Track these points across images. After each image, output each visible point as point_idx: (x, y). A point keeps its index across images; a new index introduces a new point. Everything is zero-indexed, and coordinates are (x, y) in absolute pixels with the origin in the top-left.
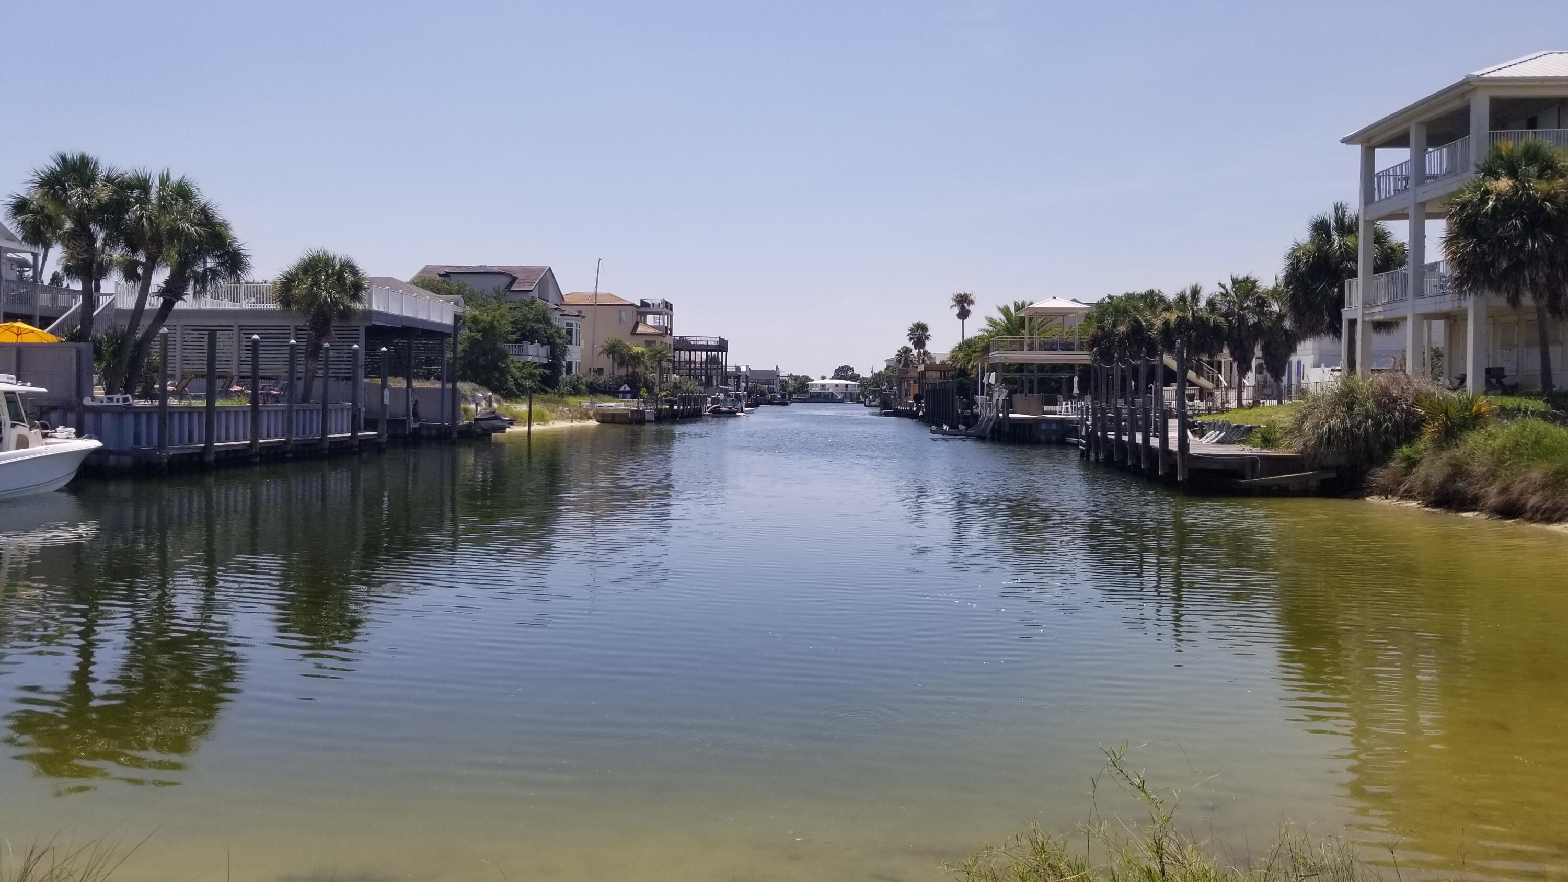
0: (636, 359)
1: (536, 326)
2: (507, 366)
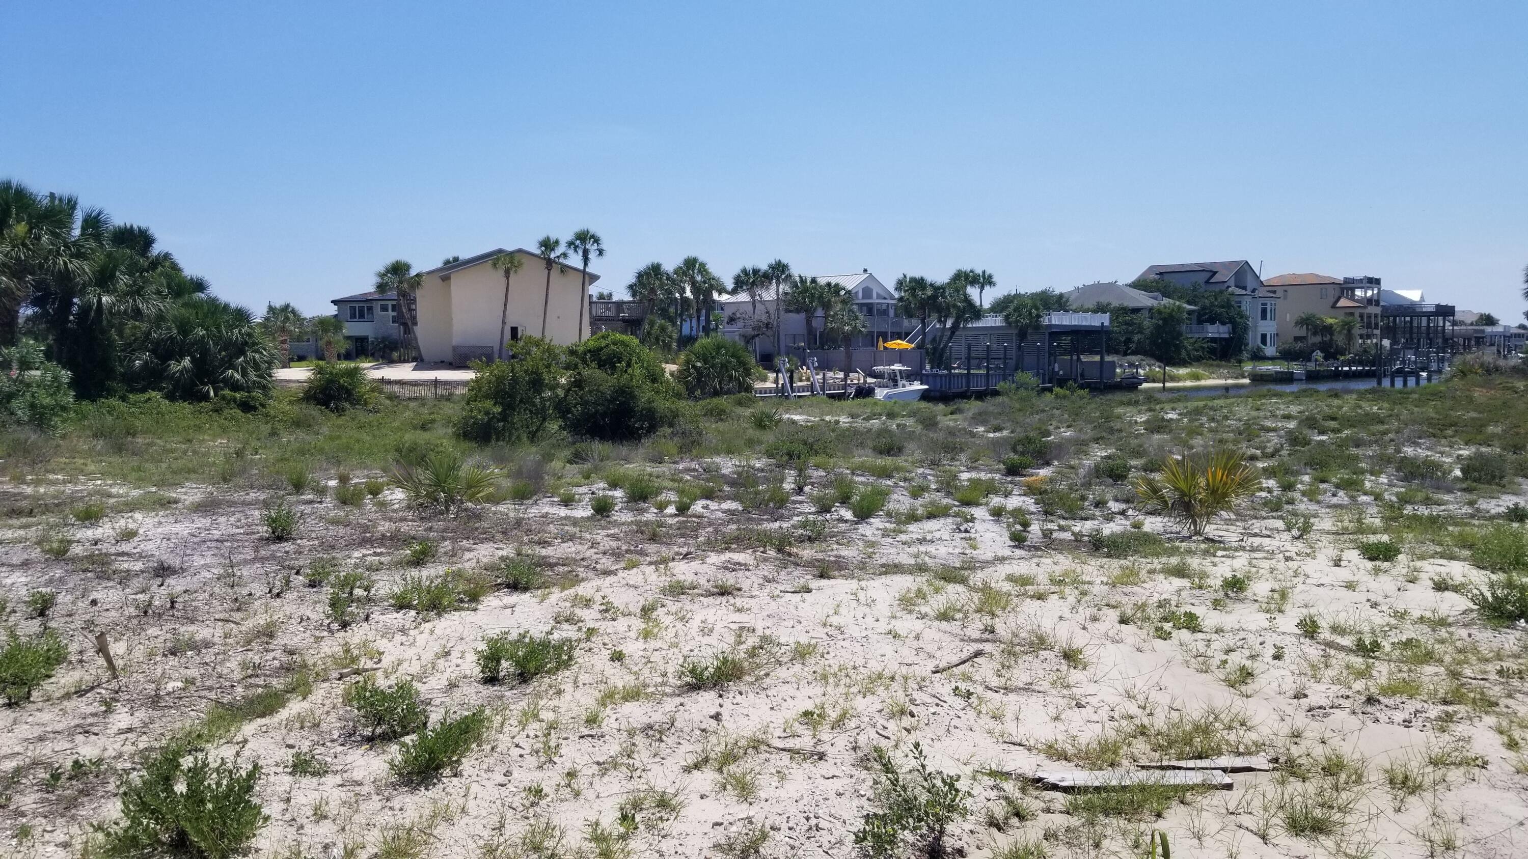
0: (1329, 329)
1: (1219, 310)
2: (1182, 342)
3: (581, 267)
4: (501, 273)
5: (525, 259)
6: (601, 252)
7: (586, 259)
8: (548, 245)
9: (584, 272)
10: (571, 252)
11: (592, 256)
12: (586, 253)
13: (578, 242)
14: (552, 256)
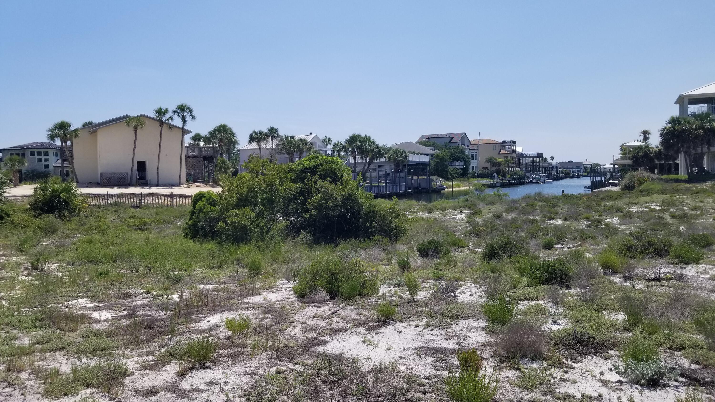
0: (499, 164)
2: (448, 170)
3: (181, 126)
5: (146, 121)
6: (193, 118)
7: (184, 122)
8: (161, 112)
9: (183, 129)
10: (176, 116)
11: (188, 118)
12: (183, 118)
13: (179, 111)
14: (164, 119)
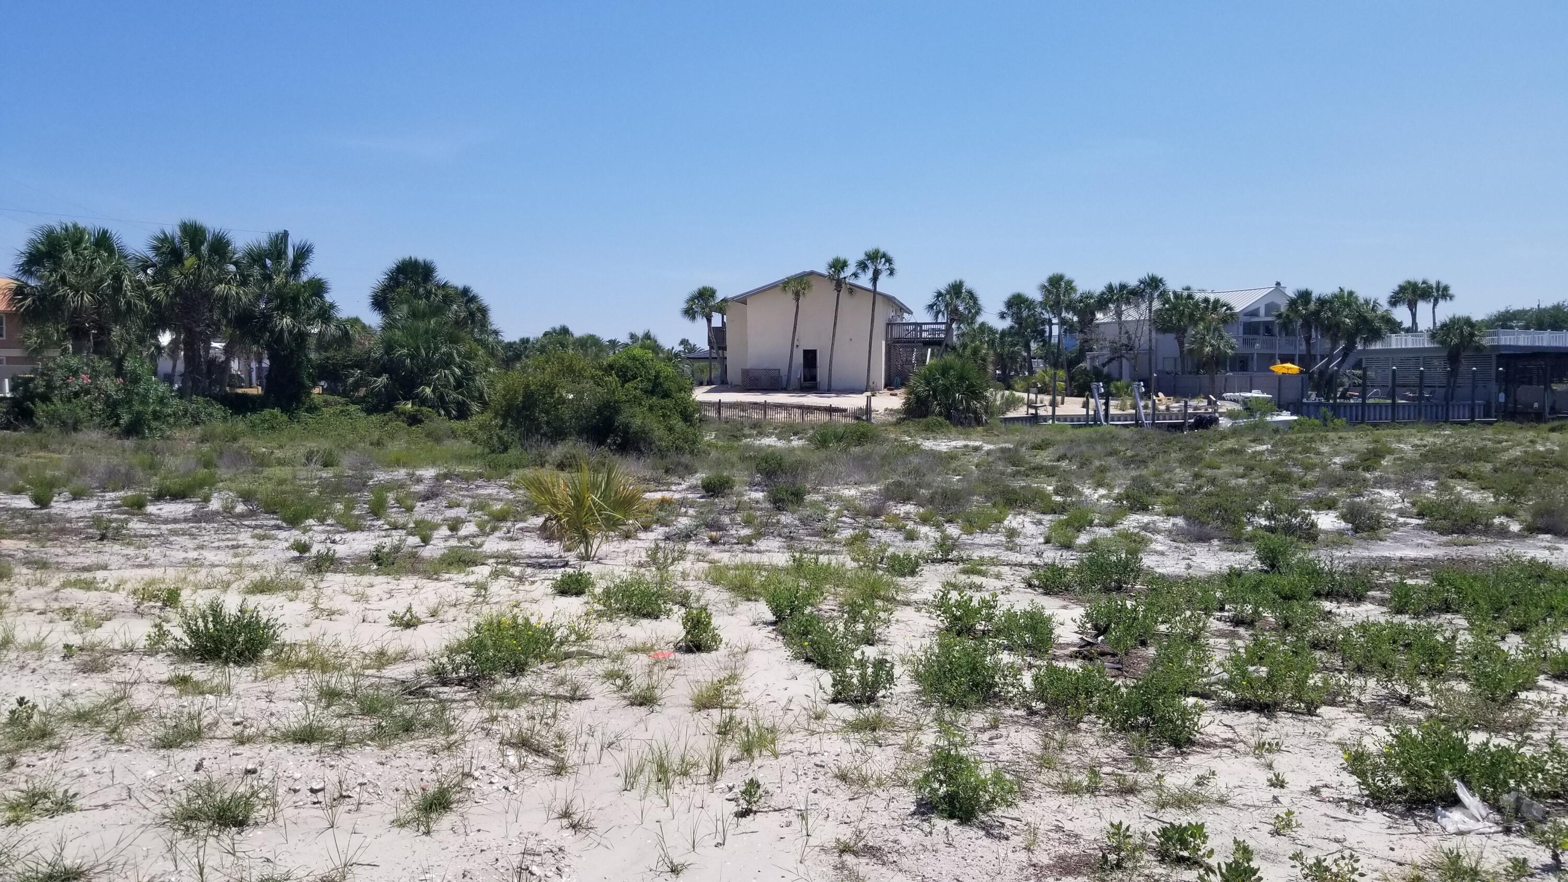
3: (869, 286)
4: (790, 296)
5: (813, 281)
6: (892, 272)
7: (875, 279)
9: (875, 292)
10: (861, 272)
11: (883, 275)
12: (876, 273)
13: (868, 262)
14: (842, 276)
